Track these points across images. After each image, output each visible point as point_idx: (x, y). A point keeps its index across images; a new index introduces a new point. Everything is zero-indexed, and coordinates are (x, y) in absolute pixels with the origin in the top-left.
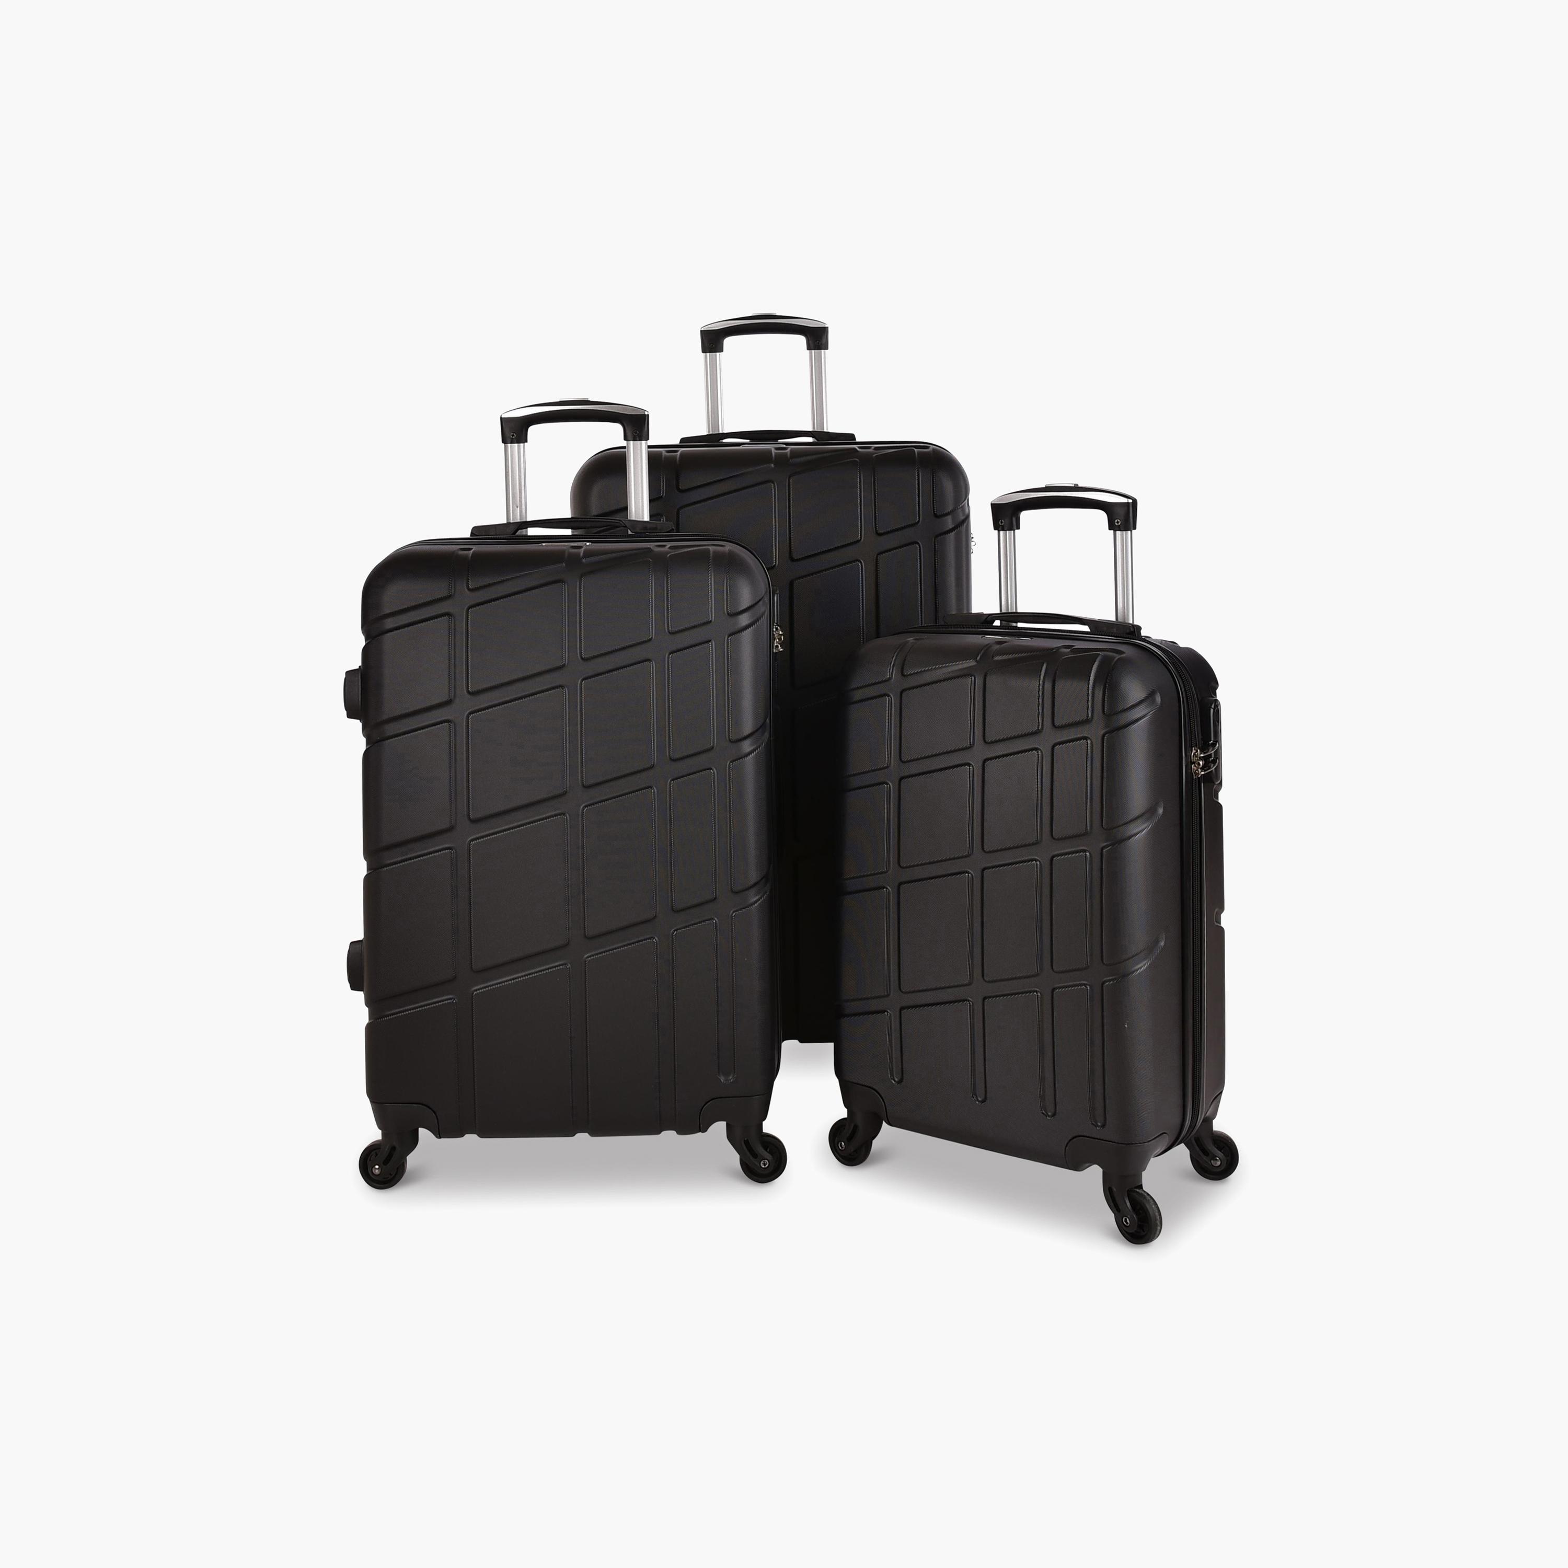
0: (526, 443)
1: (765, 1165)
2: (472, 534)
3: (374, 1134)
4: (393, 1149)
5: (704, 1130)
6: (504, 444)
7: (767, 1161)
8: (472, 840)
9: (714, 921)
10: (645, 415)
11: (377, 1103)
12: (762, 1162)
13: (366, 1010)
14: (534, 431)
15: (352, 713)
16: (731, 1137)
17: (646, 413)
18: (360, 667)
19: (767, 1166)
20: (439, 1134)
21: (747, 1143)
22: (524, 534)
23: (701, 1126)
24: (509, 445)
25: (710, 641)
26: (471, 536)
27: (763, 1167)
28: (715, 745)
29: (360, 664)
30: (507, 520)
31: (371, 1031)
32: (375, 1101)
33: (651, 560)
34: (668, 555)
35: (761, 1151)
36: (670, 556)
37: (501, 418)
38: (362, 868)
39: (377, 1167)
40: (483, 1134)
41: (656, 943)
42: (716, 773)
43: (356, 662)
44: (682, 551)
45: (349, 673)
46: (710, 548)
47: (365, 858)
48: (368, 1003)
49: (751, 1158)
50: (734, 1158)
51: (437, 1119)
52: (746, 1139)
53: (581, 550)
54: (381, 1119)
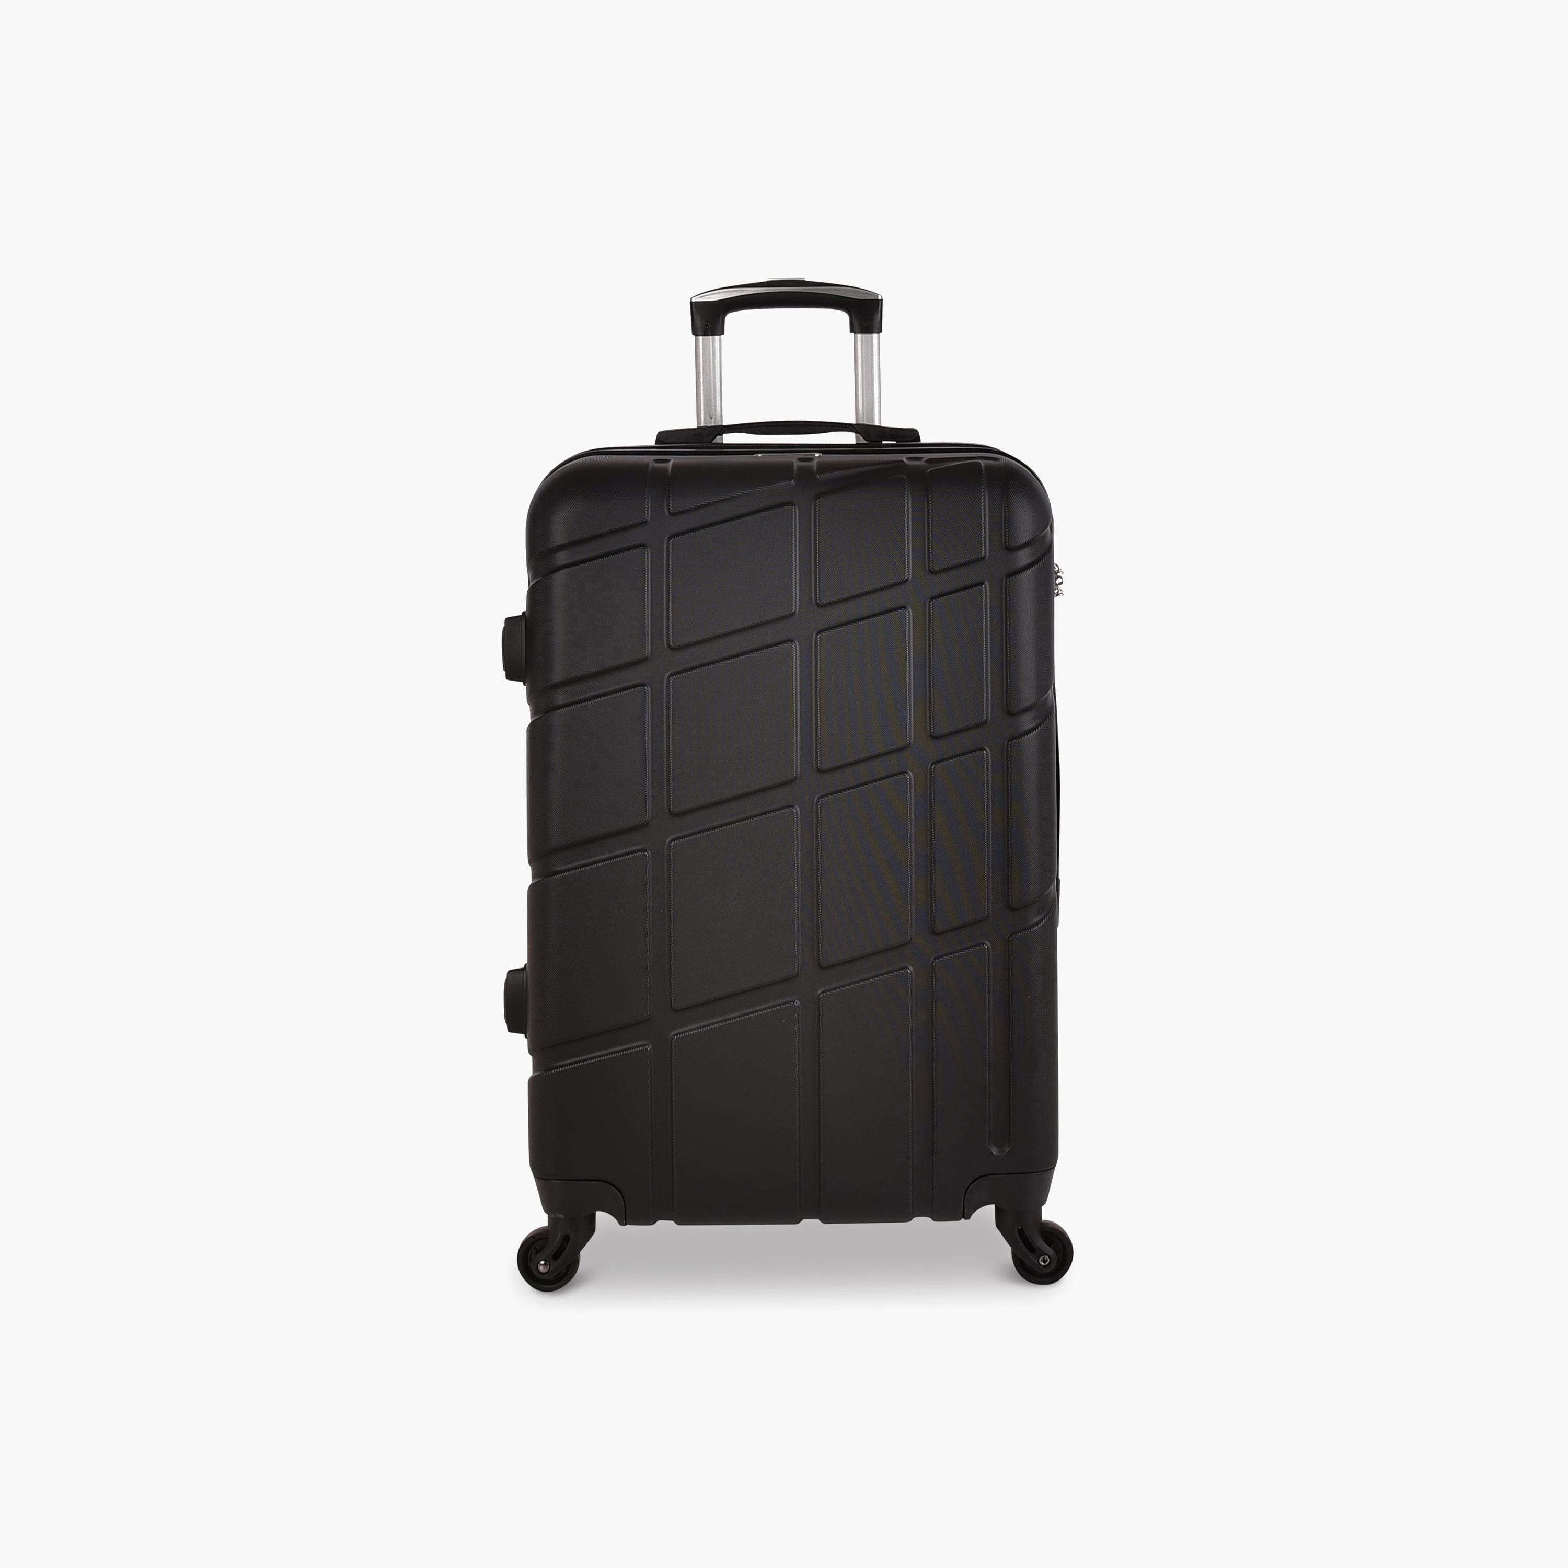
0: (722, 336)
1: (1044, 1262)
2: (658, 441)
3: (541, 1220)
4: (566, 1239)
5: (968, 1217)
6: (694, 336)
7: (1046, 1256)
8: (673, 840)
9: (986, 947)
10: (878, 300)
11: (542, 1179)
12: (1041, 1258)
13: (529, 1059)
14: (733, 319)
15: (512, 672)
16: (1001, 1223)
17: (880, 298)
18: (524, 613)
19: (1047, 1263)
20: (624, 1219)
21: (1021, 1233)
22: (719, 442)
23: (966, 1211)
24: (701, 338)
25: (983, 583)
26: (656, 443)
27: (1042, 1264)
28: (990, 718)
29: (524, 609)
30: (698, 424)
31: (536, 1087)
32: (539, 1176)
33: (905, 477)
34: (929, 471)
35: (1040, 1243)
36: (930, 471)
37: (691, 303)
38: (524, 876)
39: (542, 1262)
40: (682, 1219)
41: (911, 974)
42: (990, 756)
43: (519, 607)
44: (949, 465)
45: (510, 621)
46: (981, 462)
47: (530, 862)
48: (534, 1050)
49: (1028, 1253)
50: (1004, 1251)
51: (624, 1201)
52: (1020, 1228)
53: (812, 462)
54: (549, 1202)
